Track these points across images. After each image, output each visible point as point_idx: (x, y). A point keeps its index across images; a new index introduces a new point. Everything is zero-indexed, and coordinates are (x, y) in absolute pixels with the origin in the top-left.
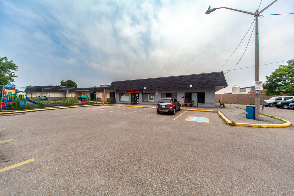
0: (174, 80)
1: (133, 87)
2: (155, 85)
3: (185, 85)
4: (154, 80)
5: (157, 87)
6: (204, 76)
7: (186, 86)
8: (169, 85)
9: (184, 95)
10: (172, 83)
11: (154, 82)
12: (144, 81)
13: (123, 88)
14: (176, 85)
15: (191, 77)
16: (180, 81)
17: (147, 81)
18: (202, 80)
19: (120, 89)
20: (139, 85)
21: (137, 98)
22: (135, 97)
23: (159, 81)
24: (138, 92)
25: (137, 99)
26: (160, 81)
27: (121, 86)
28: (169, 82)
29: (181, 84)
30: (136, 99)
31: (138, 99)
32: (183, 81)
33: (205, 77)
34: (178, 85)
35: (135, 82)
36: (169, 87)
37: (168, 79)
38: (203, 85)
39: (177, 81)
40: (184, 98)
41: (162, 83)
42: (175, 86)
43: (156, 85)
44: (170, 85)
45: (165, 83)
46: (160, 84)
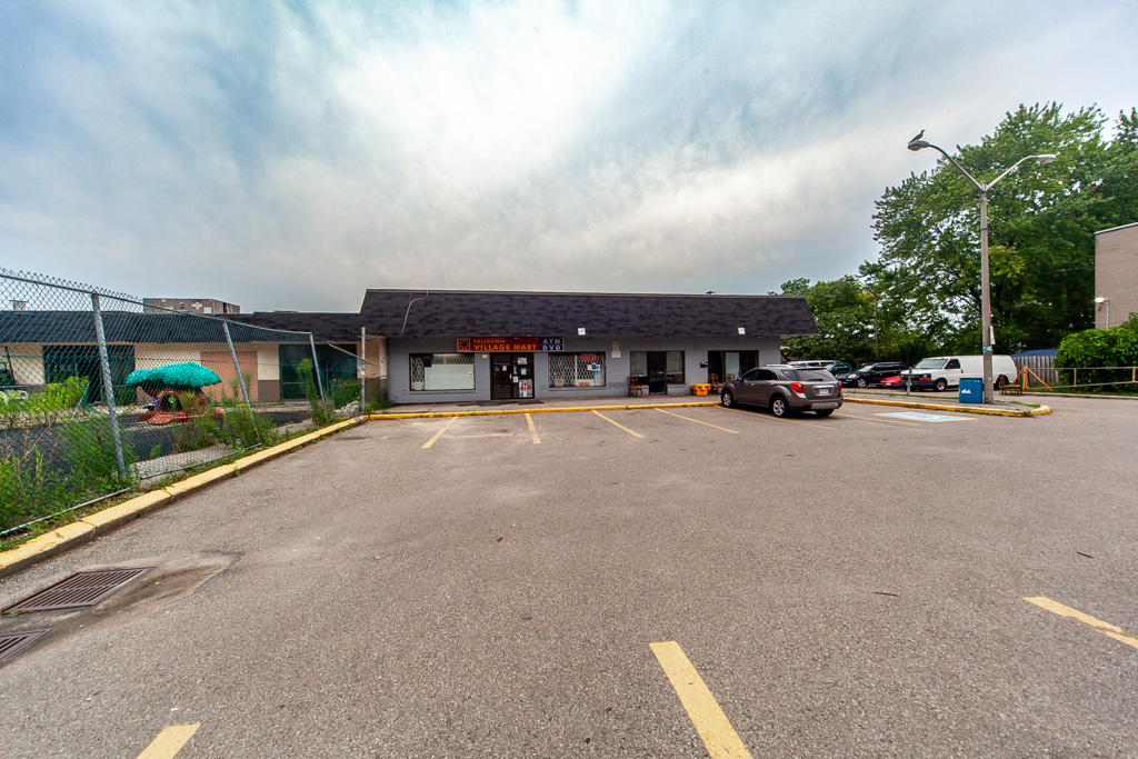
0: (688, 307)
1: (519, 323)
2: (623, 320)
3: (723, 325)
4: (617, 302)
5: (634, 329)
6: (767, 304)
7: (725, 329)
8: (677, 324)
9: (705, 360)
10: (683, 316)
11: (616, 309)
12: (574, 301)
13: (458, 325)
14: (698, 326)
15: (737, 304)
16: (707, 311)
17: (586, 302)
18: (765, 314)
19: (441, 331)
20: (551, 319)
21: (524, 372)
22: (510, 370)
23: (638, 307)
24: (529, 347)
25: (521, 377)
26: (642, 307)
27: (445, 318)
28: (674, 313)
29: (714, 322)
30: (516, 379)
31: (530, 375)
32: (717, 314)
33: (770, 306)
34: (705, 326)
35: (524, 302)
36: (677, 332)
37: (668, 303)
38: (770, 329)
39: (701, 313)
40: (706, 369)
41: (650, 317)
42: (695, 329)
43: (628, 321)
44: (679, 323)
45: (661, 316)
46: (641, 317)
